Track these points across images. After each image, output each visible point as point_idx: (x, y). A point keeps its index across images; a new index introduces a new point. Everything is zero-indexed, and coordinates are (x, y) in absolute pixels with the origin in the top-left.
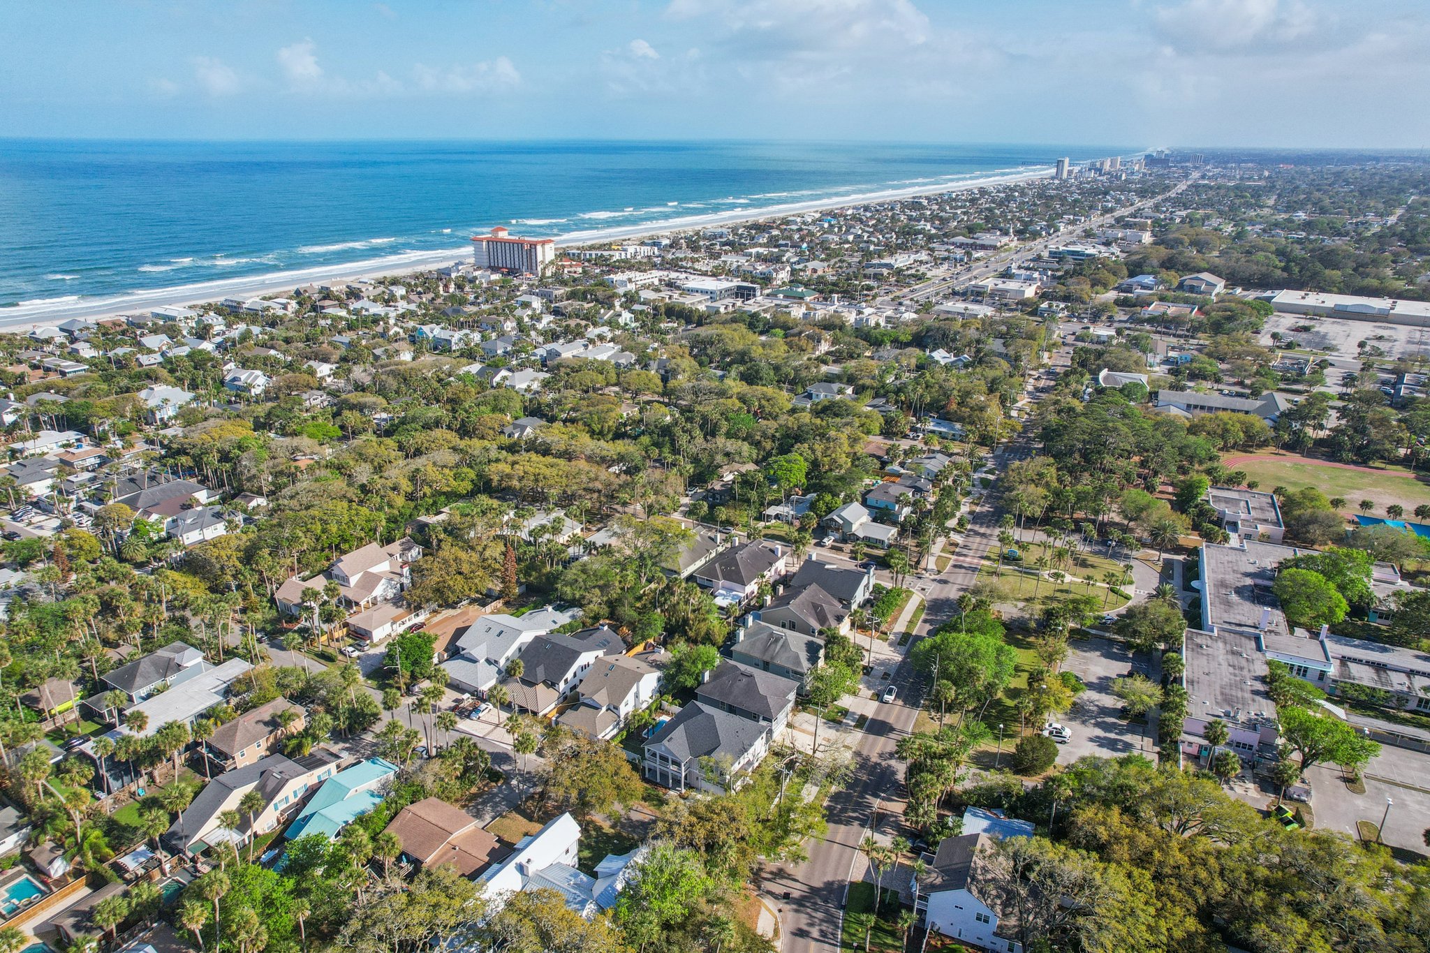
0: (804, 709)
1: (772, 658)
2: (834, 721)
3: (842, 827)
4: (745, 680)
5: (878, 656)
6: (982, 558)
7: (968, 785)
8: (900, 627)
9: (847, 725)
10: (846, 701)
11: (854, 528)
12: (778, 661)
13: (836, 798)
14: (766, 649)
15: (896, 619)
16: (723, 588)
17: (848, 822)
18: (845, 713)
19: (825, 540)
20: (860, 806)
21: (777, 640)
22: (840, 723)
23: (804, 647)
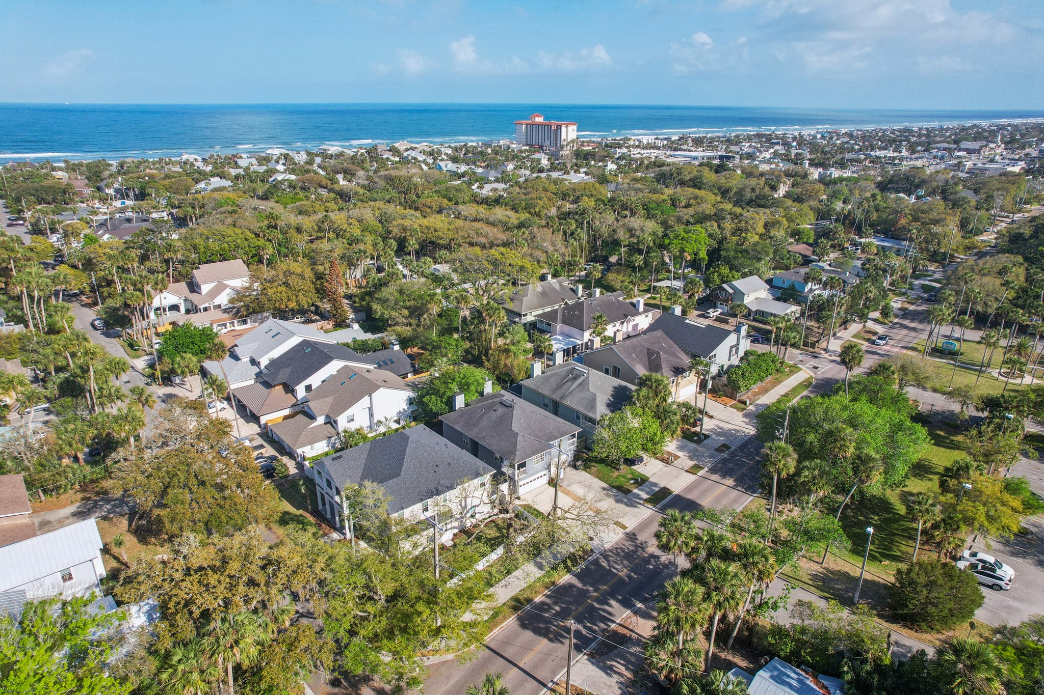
0: (586, 468)
1: (563, 397)
2: (619, 488)
3: (545, 641)
4: (501, 410)
5: (722, 425)
6: (905, 348)
7: (783, 618)
8: (768, 399)
9: (638, 496)
10: (650, 468)
11: (747, 300)
12: (568, 402)
13: (560, 593)
14: (559, 386)
15: (765, 391)
16: (562, 334)
17: (556, 638)
18: (641, 481)
19: (710, 311)
20: (591, 615)
21: (575, 378)
22: (627, 492)
23: (610, 391)
